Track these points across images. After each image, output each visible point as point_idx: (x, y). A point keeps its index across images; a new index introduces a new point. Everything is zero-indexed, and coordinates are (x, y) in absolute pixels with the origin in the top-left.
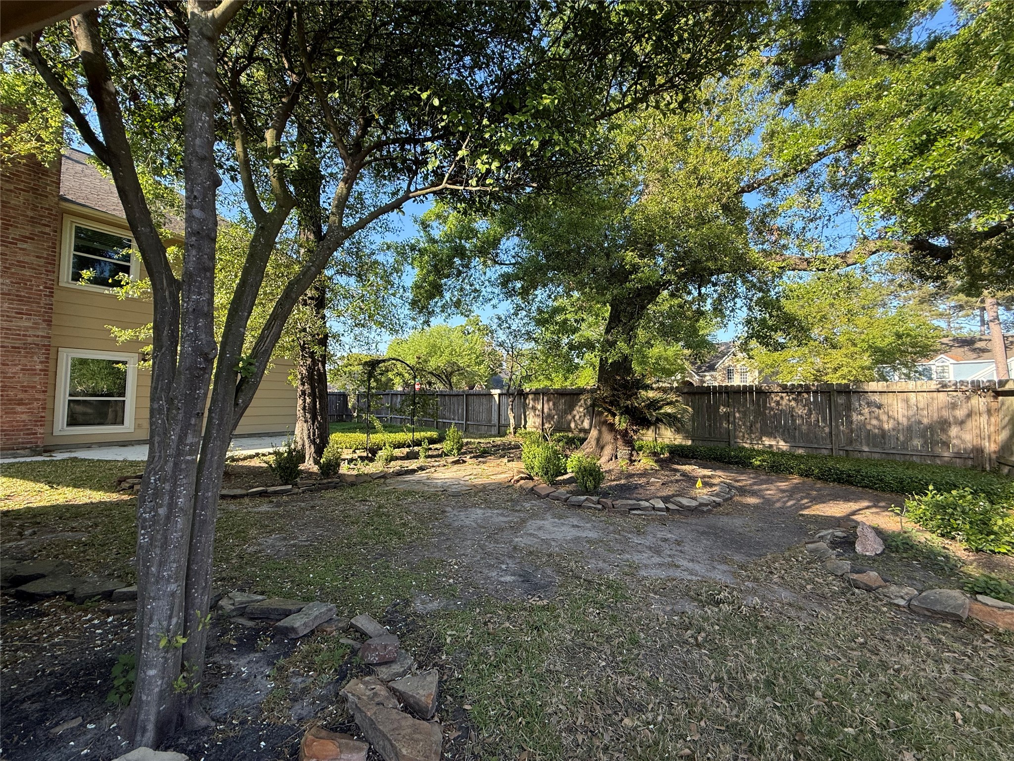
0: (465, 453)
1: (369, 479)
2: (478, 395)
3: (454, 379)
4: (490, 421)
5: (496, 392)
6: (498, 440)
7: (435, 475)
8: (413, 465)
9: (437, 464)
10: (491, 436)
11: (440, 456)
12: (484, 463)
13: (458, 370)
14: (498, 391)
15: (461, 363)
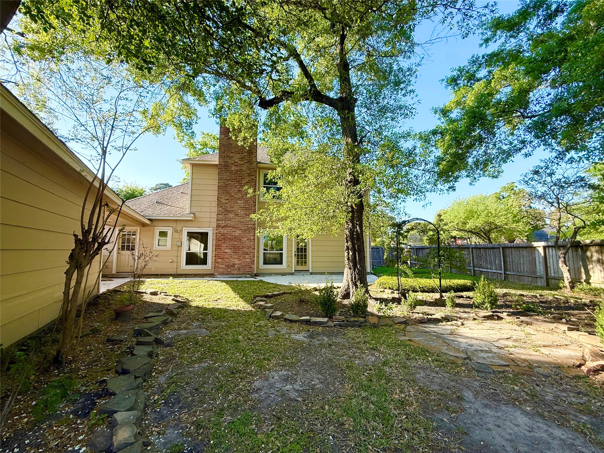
0: (501, 307)
1: (391, 323)
2: (518, 247)
3: (493, 235)
4: (535, 272)
5: (539, 245)
6: (549, 295)
7: (462, 330)
8: (438, 313)
9: (465, 315)
10: (537, 288)
11: (470, 306)
12: (528, 324)
13: (496, 228)
14: (543, 244)
15: (498, 222)
